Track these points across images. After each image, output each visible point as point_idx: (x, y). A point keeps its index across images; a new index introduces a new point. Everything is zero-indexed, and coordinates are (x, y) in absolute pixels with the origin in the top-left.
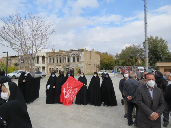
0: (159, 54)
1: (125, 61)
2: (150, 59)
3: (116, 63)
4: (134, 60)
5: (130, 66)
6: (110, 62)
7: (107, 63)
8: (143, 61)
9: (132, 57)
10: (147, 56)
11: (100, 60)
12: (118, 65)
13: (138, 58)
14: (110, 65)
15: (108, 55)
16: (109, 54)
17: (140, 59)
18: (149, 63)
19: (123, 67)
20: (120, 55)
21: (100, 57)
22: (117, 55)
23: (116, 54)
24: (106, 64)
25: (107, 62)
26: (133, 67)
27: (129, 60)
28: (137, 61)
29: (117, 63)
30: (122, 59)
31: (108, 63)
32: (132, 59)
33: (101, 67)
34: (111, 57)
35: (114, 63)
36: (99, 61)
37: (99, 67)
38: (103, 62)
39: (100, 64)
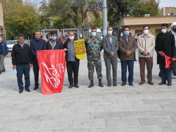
0: (125, 2)
1: (61, 18)
2: (110, 13)
3: (42, 22)
4: (80, 16)
5: (73, 27)
6: (30, 20)
7: (22, 23)
8: (97, 18)
9: (75, 9)
10: (105, 5)
11: (4, 17)
12: (48, 28)
13: (87, 11)
14: (31, 29)
15: (24, 3)
16: (26, 2)
17: (90, 13)
18: (108, 20)
19: (58, 30)
20: (51, 6)
21: (4, 9)
22: (43, 6)
23: (41, 3)
24: (20, 26)
25: (21, 20)
26: (78, 31)
27: (69, 16)
28: (85, 17)
29: (44, 23)
30: (55, 14)
31: (25, 24)
32: (76, 12)
33: (9, 33)
34: (31, 9)
35: (38, 21)
36: (2, 18)
37: (4, 33)
38: (11, 22)
39: (5, 25)
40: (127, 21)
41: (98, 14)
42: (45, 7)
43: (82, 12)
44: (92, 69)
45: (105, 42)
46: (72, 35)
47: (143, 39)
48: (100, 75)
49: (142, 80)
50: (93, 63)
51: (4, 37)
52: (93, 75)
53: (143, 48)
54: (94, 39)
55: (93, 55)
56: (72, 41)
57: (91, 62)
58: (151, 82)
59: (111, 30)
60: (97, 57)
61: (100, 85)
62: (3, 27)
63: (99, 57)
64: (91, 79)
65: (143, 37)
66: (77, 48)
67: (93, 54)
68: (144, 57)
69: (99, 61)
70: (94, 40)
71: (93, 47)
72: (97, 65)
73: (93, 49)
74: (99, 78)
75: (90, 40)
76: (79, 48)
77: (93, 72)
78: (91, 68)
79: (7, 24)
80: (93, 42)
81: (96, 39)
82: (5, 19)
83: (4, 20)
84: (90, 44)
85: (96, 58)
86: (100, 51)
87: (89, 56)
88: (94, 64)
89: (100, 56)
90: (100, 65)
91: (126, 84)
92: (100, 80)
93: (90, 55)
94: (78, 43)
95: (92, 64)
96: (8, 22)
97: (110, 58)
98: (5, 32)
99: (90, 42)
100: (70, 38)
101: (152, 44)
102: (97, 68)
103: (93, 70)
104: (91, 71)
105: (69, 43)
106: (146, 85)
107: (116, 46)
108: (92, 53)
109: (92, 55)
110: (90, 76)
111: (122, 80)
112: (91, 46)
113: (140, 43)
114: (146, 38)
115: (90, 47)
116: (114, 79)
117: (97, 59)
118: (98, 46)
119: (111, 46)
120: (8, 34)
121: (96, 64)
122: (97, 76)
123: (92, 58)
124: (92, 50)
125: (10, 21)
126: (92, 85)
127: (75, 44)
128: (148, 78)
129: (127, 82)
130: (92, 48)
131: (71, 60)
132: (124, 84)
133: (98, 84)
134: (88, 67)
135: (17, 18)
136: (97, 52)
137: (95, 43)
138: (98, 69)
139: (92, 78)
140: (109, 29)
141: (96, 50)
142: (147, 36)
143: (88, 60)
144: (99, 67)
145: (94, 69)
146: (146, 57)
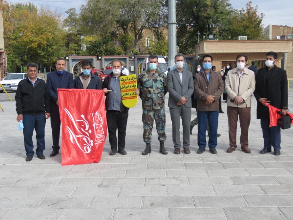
0: (205, 15)
1: (100, 38)
2: (181, 32)
3: (67, 44)
4: (131, 35)
5: (119, 54)
6: (48, 40)
7: (34, 45)
8: (159, 39)
9: (123, 24)
10: (173, 18)
11: (5, 33)
12: (78, 54)
13: (143, 27)
14: (50, 54)
15: (38, 12)
16: (42, 10)
17: (149, 31)
18: (178, 44)
19: (95, 58)
20: (84, 18)
21: (5, 20)
22: (70, 17)
23: (67, 12)
24: (31, 49)
25: (34, 39)
26: (128, 60)
27: (113, 35)
28: (140, 37)
29: (72, 45)
30: (91, 32)
31: (39, 46)
32: (125, 30)
33: (13, 61)
34: (50, 22)
35: (62, 43)
36: (2, 35)
37: (4, 60)
38: (17, 42)
39: (6, 47)
40: (209, 47)
41: (161, 33)
42: (74, 20)
43: (135, 29)
44: (149, 124)
45: (171, 80)
46: (118, 67)
47: (235, 76)
48: (162, 135)
49: (232, 145)
50: (151, 114)
51: (5, 67)
52: (150, 134)
53: (234, 91)
54: (154, 74)
55: (153, 101)
56: (117, 77)
57: (148, 113)
58: (246, 147)
59: (182, 60)
60: (159, 104)
61: (162, 151)
62: (3, 50)
63: (161, 104)
64: (146, 140)
65: (235, 74)
66: (124, 89)
67: (153, 99)
68: (236, 106)
69: (162, 111)
70: (154, 76)
71: (152, 87)
72: (159, 117)
73: (152, 91)
74: (161, 139)
75: (146, 75)
76: (127, 89)
77: (151, 129)
78: (149, 122)
79: (10, 45)
80: (152, 80)
81: (157, 74)
82: (7, 38)
83: (4, 38)
84: (148, 83)
85: (157, 107)
86: (163, 94)
87: (146, 102)
88: (154, 115)
89: (164, 102)
90: (163, 118)
91: (205, 151)
92: (162, 143)
93: (148, 100)
94: (126, 80)
95: (150, 116)
96: (12, 41)
97: (179, 106)
98: (6, 59)
99: (148, 79)
100: (114, 72)
101: (250, 86)
102: (158, 122)
103: (151, 127)
104: (147, 128)
105: (112, 80)
106: (238, 154)
107: (189, 88)
108: (150, 98)
109: (151, 100)
110: (146, 137)
111: (199, 144)
112: (149, 86)
113: (230, 83)
114: (240, 75)
115: (147, 88)
116: (185, 143)
117: (159, 108)
118: (161, 86)
119: (182, 87)
120: (10, 63)
121: (156, 116)
122: (158, 136)
123: (151, 105)
124: (150, 93)
125: (15, 42)
126: (148, 151)
127: (122, 82)
128: (242, 141)
129: (207, 148)
130: (150, 89)
131: (115, 109)
132: (201, 150)
133: (159, 150)
134: (143, 121)
135: (27, 36)
136: (159, 95)
137: (155, 81)
138: (160, 125)
139: (149, 138)
140: (179, 59)
141: (156, 92)
142: (242, 73)
143: (144, 109)
144: (162, 120)
145: (152, 124)
146: (238, 107)
